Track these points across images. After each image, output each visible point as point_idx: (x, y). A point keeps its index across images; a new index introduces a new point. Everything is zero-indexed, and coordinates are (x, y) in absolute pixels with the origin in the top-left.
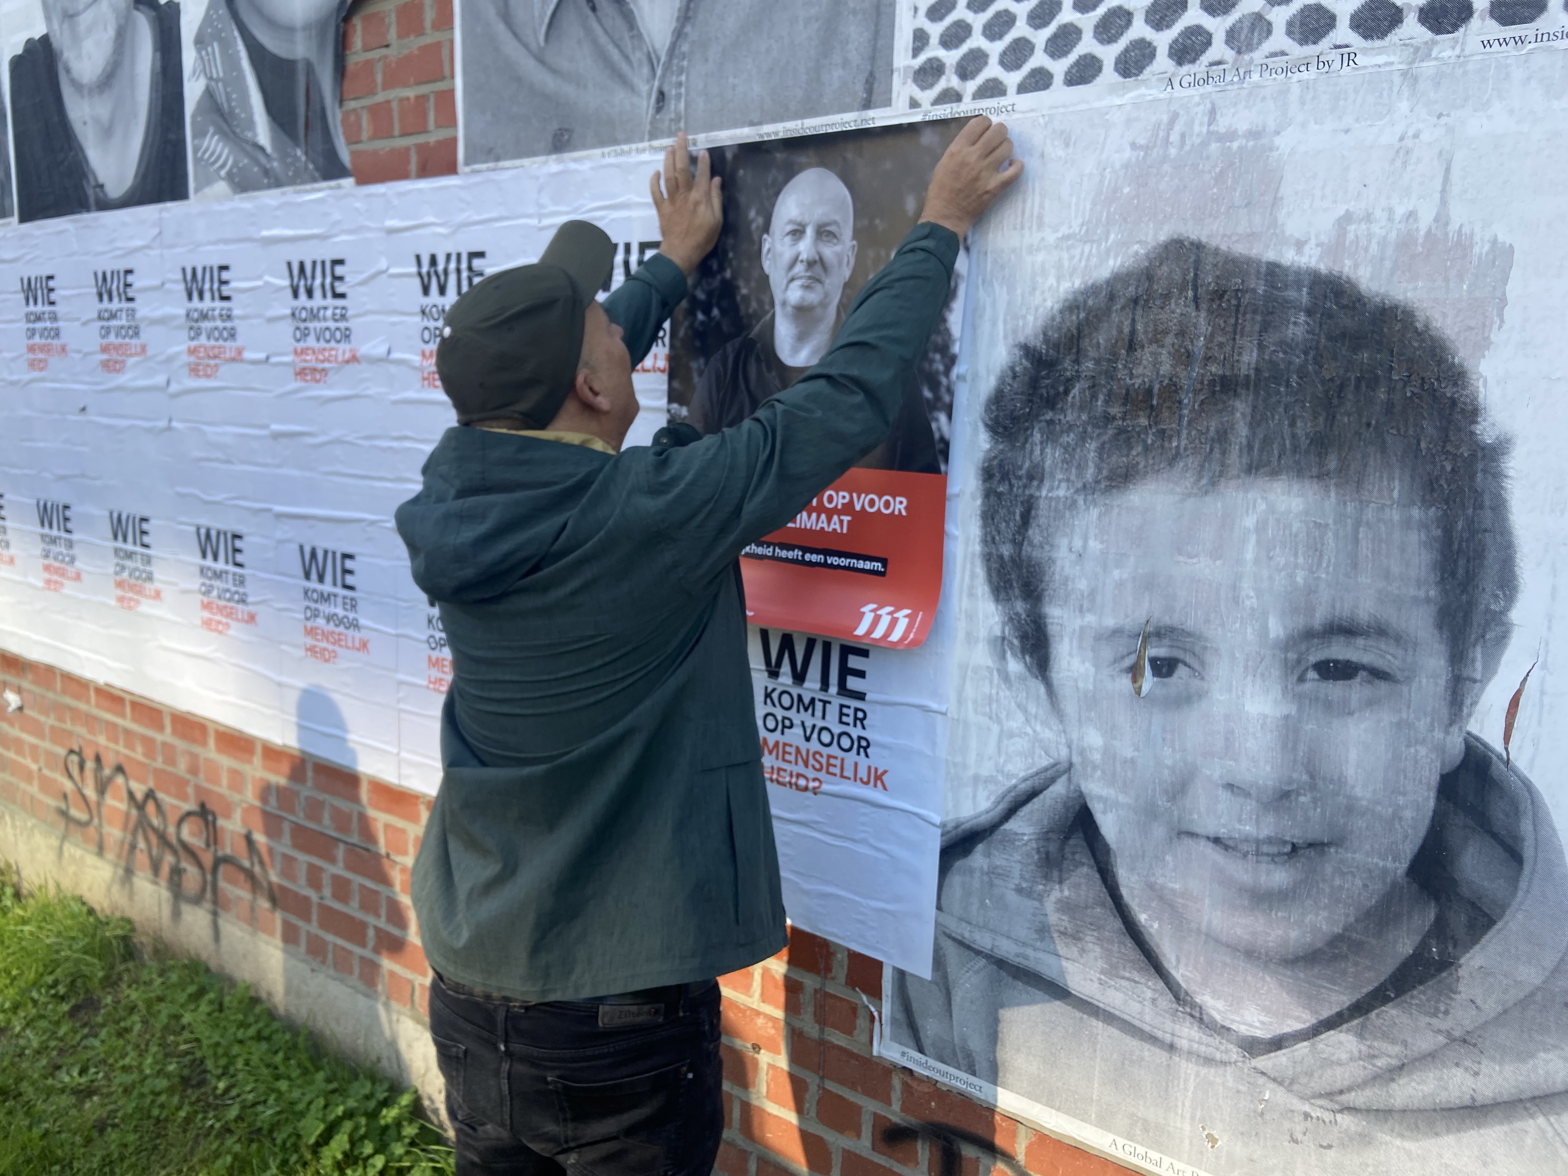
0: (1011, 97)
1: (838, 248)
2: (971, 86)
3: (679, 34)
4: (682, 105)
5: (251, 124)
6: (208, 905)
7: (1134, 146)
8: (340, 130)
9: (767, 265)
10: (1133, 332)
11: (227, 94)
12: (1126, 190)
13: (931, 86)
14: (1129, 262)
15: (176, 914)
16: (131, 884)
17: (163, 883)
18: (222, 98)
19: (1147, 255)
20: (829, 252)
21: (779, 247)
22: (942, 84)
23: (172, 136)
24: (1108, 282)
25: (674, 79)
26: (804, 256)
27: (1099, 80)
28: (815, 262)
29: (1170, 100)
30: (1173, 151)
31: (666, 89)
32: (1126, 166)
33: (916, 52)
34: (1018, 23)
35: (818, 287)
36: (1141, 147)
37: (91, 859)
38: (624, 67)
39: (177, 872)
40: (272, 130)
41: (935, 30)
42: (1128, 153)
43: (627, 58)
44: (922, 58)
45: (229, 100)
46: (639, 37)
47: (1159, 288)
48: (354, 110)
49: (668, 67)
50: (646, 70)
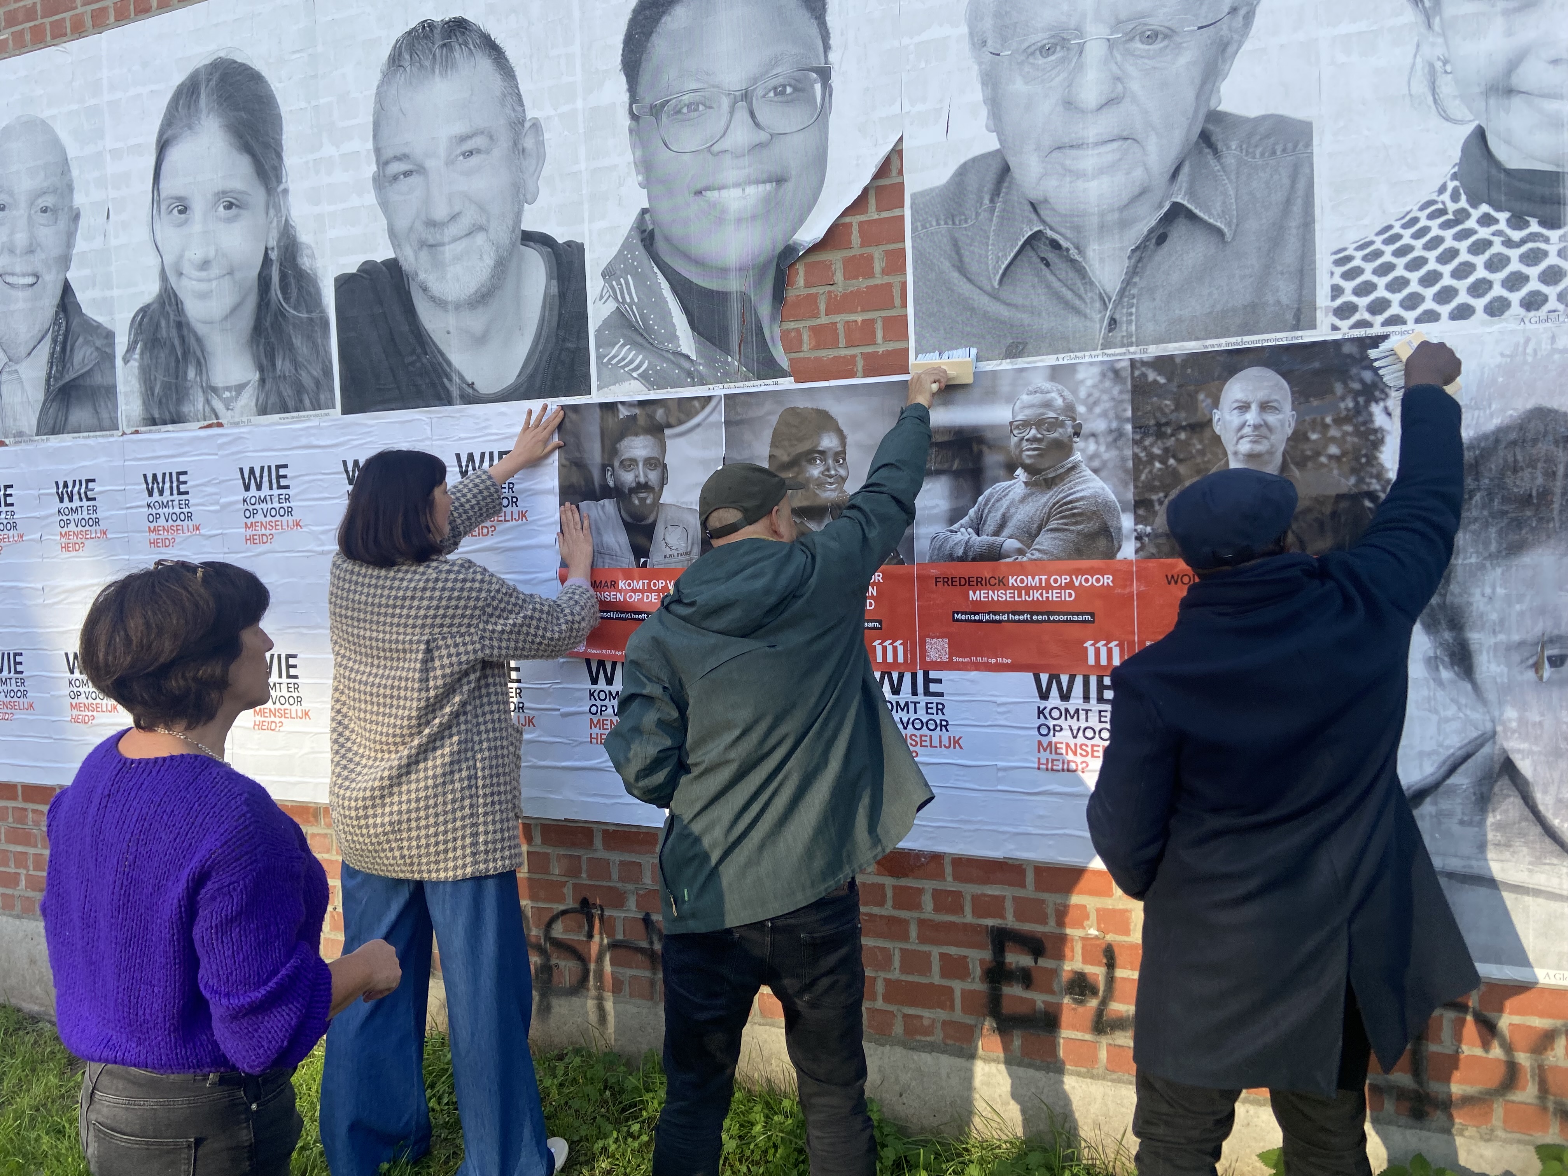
0: (1410, 325)
1: (1280, 416)
2: (1379, 319)
3: (1127, 283)
4: (1133, 328)
5: (674, 337)
7: (1502, 355)
8: (778, 343)
9: (1217, 429)
10: (1516, 461)
11: (642, 314)
12: (1500, 380)
13: (1348, 318)
14: (1507, 421)
18: (636, 319)
19: (1519, 417)
20: (1271, 419)
21: (1227, 417)
22: (1357, 317)
23: (572, 344)
24: (1493, 433)
25: (1125, 311)
26: (1251, 422)
27: (1473, 318)
28: (1261, 425)
29: (1524, 331)
30: (1530, 359)
31: (1117, 317)
32: (1499, 366)
33: (1333, 298)
34: (1412, 284)
35: (1265, 441)
36: (1508, 356)
38: (1077, 302)
40: (698, 342)
41: (1349, 286)
42: (1499, 360)
43: (1080, 297)
44: (1339, 302)
45: (645, 319)
46: (1092, 283)
47: (1530, 436)
48: (795, 329)
49: (1119, 303)
50: (1098, 305)
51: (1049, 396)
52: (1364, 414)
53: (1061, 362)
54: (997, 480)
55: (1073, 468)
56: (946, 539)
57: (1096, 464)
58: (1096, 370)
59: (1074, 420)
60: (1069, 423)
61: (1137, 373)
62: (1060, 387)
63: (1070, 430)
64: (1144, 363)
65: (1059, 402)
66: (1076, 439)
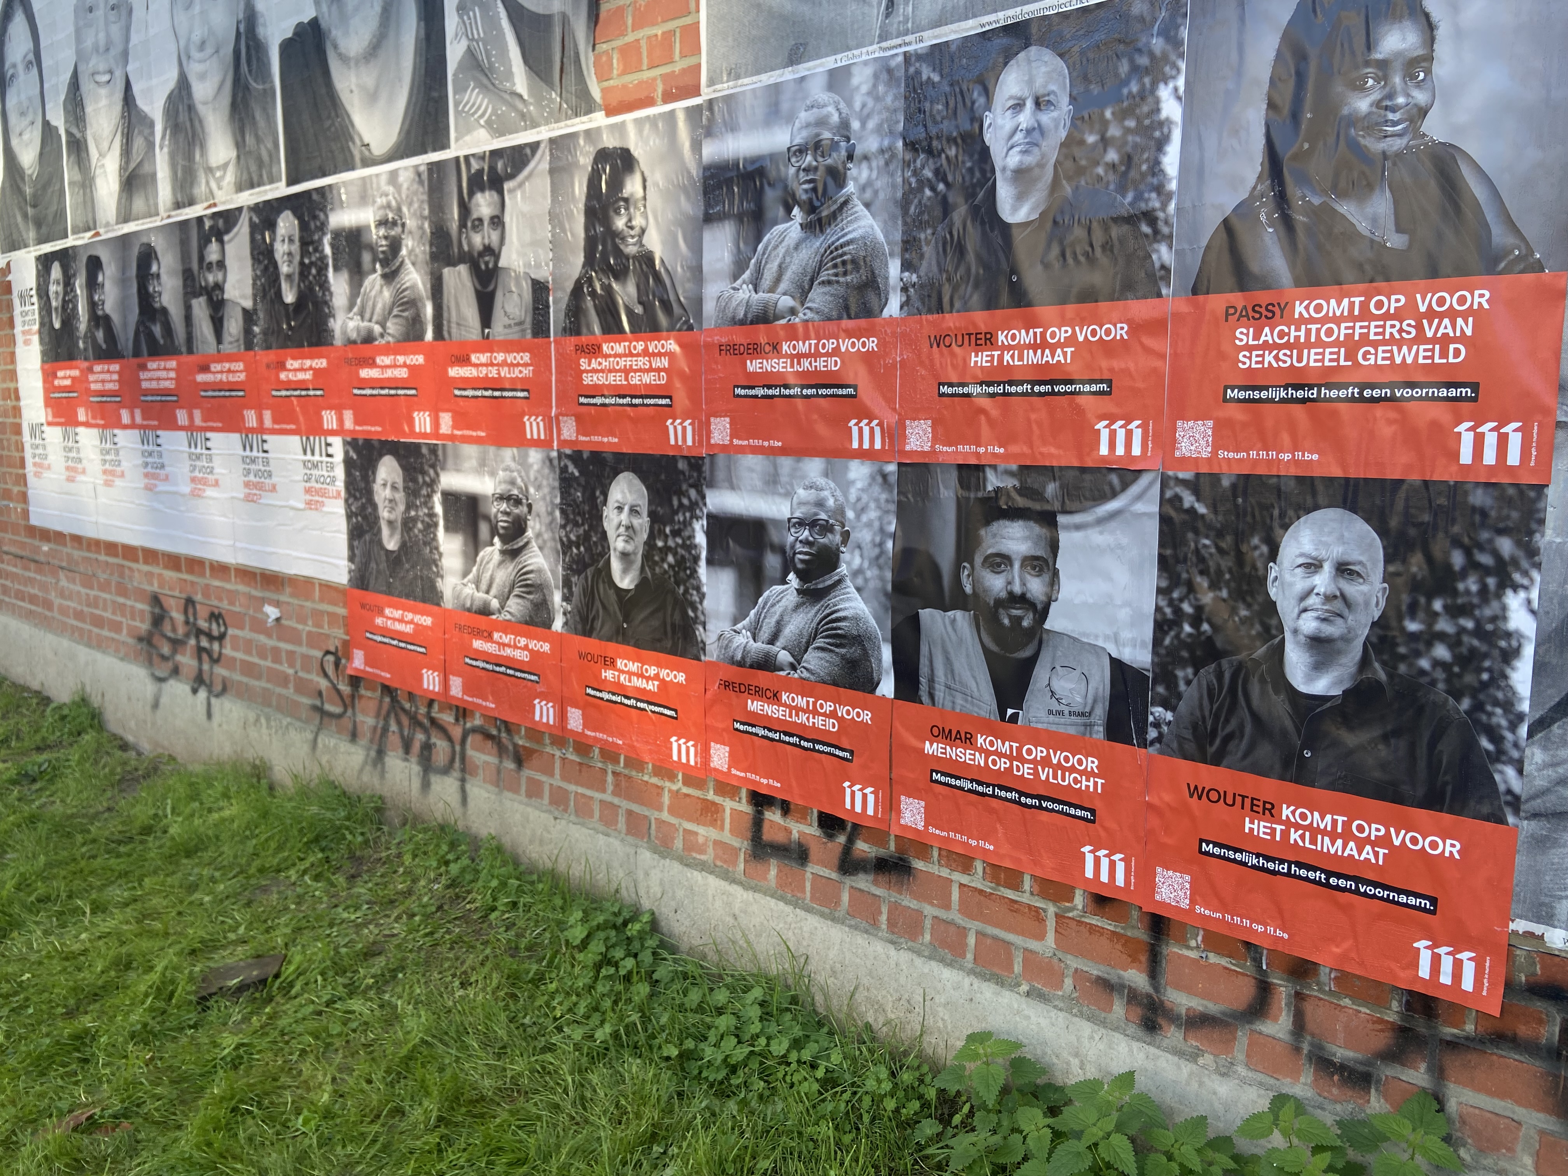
5: (509, 75)
6: (456, 774)
8: (593, 71)
9: (988, 138)
11: (486, 51)
15: (426, 785)
16: (383, 764)
17: (414, 759)
18: (482, 57)
23: (435, 94)
28: (1033, 129)
37: (344, 746)
39: (427, 747)
40: (528, 78)
45: (488, 57)
48: (606, 52)
51: (825, 111)
52: (1150, 100)
53: (839, 64)
54: (775, 223)
55: (846, 202)
56: (730, 298)
57: (868, 195)
58: (869, 71)
59: (848, 139)
60: (843, 144)
61: (912, 70)
62: (837, 98)
63: (844, 153)
64: (919, 57)
65: (835, 118)
66: (850, 165)
